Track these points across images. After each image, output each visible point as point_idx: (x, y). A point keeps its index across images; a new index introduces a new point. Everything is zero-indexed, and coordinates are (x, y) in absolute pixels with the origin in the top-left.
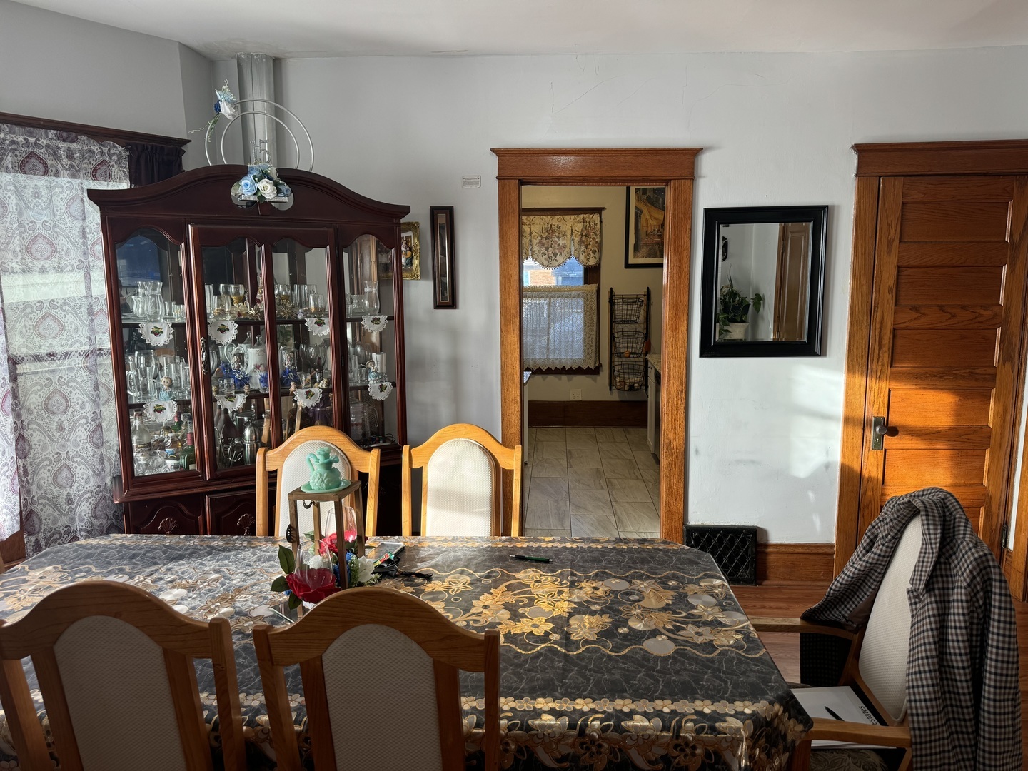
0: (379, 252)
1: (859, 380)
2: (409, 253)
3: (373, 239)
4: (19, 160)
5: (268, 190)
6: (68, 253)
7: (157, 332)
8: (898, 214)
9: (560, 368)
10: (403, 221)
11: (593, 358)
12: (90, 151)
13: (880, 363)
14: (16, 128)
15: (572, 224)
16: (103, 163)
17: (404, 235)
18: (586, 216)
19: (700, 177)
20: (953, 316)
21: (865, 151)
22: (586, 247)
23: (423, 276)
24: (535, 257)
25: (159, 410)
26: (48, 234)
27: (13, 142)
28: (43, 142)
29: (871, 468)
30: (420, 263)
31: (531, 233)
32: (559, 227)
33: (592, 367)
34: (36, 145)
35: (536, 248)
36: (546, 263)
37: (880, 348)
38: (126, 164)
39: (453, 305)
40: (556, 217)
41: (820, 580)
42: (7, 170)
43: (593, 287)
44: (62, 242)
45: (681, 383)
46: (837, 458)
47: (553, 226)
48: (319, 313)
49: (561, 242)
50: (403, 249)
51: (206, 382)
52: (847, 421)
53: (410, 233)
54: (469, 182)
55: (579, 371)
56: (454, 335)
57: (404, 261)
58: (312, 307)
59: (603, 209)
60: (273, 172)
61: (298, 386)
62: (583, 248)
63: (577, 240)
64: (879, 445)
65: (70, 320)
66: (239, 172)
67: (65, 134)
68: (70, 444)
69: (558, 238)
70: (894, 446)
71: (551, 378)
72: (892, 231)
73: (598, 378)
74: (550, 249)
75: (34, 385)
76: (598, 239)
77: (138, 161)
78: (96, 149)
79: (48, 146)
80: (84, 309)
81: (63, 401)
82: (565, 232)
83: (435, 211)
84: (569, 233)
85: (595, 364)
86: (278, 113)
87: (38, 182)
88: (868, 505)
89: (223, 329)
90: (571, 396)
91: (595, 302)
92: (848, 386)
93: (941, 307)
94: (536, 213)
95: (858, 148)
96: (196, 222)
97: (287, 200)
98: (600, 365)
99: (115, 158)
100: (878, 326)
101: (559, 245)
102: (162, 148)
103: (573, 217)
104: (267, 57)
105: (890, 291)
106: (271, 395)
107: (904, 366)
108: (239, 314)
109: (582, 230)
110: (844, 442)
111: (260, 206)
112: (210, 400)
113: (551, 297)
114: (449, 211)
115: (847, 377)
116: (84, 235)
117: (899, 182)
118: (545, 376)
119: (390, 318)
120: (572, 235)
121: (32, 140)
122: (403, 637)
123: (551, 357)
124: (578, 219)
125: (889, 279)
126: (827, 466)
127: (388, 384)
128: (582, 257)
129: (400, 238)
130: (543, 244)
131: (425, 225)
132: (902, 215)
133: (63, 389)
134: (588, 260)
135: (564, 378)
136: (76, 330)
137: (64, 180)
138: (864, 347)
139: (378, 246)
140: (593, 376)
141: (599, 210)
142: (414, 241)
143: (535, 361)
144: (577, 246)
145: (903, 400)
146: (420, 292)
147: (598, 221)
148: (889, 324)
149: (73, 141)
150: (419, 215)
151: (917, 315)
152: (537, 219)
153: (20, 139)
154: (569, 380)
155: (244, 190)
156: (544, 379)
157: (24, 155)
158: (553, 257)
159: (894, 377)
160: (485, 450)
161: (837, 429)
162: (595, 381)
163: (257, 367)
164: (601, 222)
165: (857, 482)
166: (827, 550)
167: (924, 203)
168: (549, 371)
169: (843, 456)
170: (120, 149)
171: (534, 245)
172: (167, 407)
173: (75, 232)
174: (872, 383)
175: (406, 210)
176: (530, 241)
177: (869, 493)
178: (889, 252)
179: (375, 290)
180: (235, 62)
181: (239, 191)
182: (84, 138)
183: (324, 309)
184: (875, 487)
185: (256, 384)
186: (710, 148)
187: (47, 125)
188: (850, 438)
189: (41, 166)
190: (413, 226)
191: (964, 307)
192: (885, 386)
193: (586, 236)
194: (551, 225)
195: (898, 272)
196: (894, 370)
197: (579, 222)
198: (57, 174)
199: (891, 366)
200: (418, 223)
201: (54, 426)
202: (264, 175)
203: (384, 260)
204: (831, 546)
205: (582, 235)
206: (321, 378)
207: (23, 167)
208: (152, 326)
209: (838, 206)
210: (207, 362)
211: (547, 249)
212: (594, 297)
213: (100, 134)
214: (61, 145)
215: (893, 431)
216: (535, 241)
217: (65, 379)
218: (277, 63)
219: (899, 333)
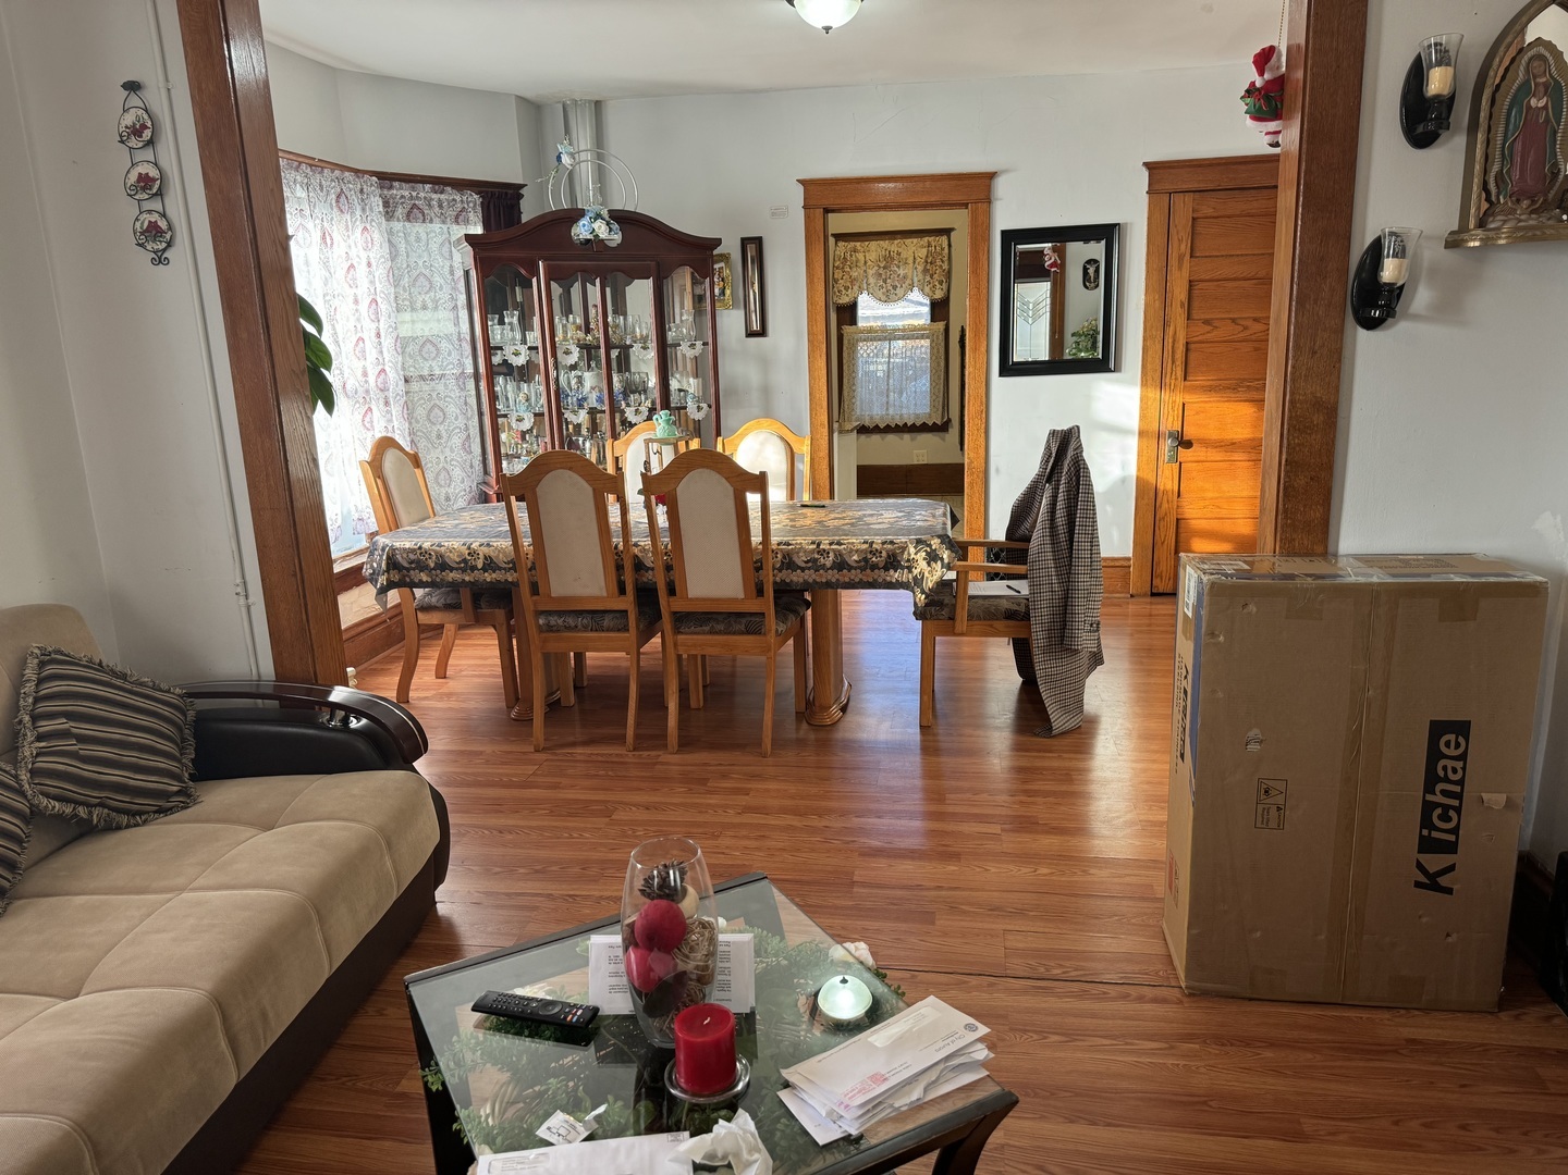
0: (695, 282)
1: (1154, 394)
2: (721, 283)
3: (687, 271)
4: (406, 211)
5: (601, 229)
6: (441, 288)
7: (517, 354)
8: (1189, 229)
9: (901, 424)
10: (715, 252)
11: (940, 412)
12: (454, 200)
13: (1173, 377)
14: (404, 184)
15: (914, 249)
16: (463, 209)
17: (716, 266)
18: (931, 239)
19: (997, 199)
20: (1246, 328)
21: (1155, 168)
22: (932, 276)
23: (735, 306)
24: (871, 291)
25: (520, 420)
26: (427, 272)
27: (402, 197)
28: (422, 195)
29: (1167, 482)
30: (732, 293)
31: (865, 262)
32: (899, 254)
33: (939, 423)
34: (418, 198)
35: (872, 280)
36: (884, 298)
37: (1173, 362)
38: (479, 209)
39: (762, 333)
40: (896, 242)
41: (1118, 593)
42: (398, 220)
43: (941, 325)
44: (438, 280)
45: (981, 403)
46: (1133, 471)
47: (892, 253)
48: (644, 339)
49: (901, 272)
50: (716, 280)
51: (558, 396)
52: (1142, 434)
53: (722, 264)
54: (776, 213)
55: (924, 428)
56: (765, 362)
57: (717, 291)
58: (638, 334)
59: (952, 229)
60: (605, 213)
61: (628, 405)
62: (928, 278)
63: (920, 268)
64: (1174, 458)
65: (444, 345)
66: (575, 215)
67: (437, 187)
68: (447, 449)
69: (899, 267)
70: (1189, 459)
71: (891, 437)
72: (1183, 247)
73: (947, 436)
74: (888, 281)
75: (420, 399)
76: (945, 266)
77: (488, 207)
78: (458, 198)
79: (425, 198)
80: (455, 338)
81: (441, 414)
82: (906, 259)
83: (745, 242)
84: (911, 260)
85: (943, 418)
86: (600, 157)
87: (418, 228)
88: (1163, 518)
89: (567, 353)
90: (915, 458)
91: (943, 344)
92: (1143, 399)
93: (1234, 320)
94: (871, 237)
95: (1149, 166)
96: (545, 259)
97: (617, 238)
98: (949, 420)
99: (471, 205)
100: (1170, 341)
101: (899, 275)
102: (506, 193)
103: (915, 240)
104: (590, 101)
105: (1182, 305)
106: (608, 412)
107: (1199, 379)
108: (579, 341)
109: (927, 256)
110: (1140, 455)
111: (594, 245)
112: (560, 414)
113: (890, 340)
114: (758, 242)
115: (1142, 392)
116: (452, 273)
117: (1189, 197)
118: (883, 435)
119: (705, 344)
120: (914, 262)
121: (414, 194)
122: (718, 476)
123: (891, 412)
124: (922, 243)
125: (1179, 292)
126: (1124, 480)
127: (704, 405)
128: (927, 289)
129: (713, 269)
130: (880, 274)
131: (736, 256)
132: (1193, 230)
133: (441, 403)
134: (934, 292)
135: (907, 436)
136: (449, 354)
137: (437, 226)
138: (1158, 362)
139: (693, 277)
140: (941, 434)
141: (947, 232)
142: (726, 272)
143: (871, 418)
144: (921, 277)
145: (1197, 413)
146: (732, 322)
147: (945, 245)
148: (1181, 338)
149: (441, 193)
150: (731, 246)
151: (1209, 328)
152: (873, 245)
153: (406, 193)
154: (912, 440)
155: (581, 230)
156: (883, 439)
157: (409, 207)
158: (892, 291)
159: (1187, 390)
160: (782, 438)
161: (1133, 442)
162: (944, 440)
163: (592, 388)
164: (950, 246)
165: (1152, 494)
166: (1125, 564)
167: (1214, 217)
168: (888, 429)
169: (1139, 470)
170: (476, 196)
171: (869, 277)
172: (525, 417)
173: (447, 269)
174: (1166, 396)
175: (718, 242)
176: (865, 271)
177: (1165, 505)
178: (1180, 268)
179: (691, 319)
180: (561, 106)
181: (578, 231)
182: (449, 189)
183: (647, 336)
184: (1170, 500)
185: (593, 402)
186: (1005, 171)
187: (424, 180)
188: (1145, 452)
189: (420, 215)
190: (725, 258)
191: (1255, 320)
192: (1179, 399)
193: (931, 263)
194: (890, 252)
195: (1190, 286)
196: (1187, 383)
197: (922, 247)
198: (431, 221)
199: (1185, 380)
200: (729, 254)
201: (434, 435)
202: (598, 216)
203: (698, 291)
204: (1128, 559)
205: (927, 262)
206: (646, 399)
207: (408, 217)
208: (513, 349)
209: (1131, 224)
210: (557, 379)
211: (885, 281)
212: (942, 337)
213: (460, 185)
214: (434, 196)
215: (1188, 444)
216: (871, 272)
217: (442, 395)
218: (598, 105)
219: (1192, 346)
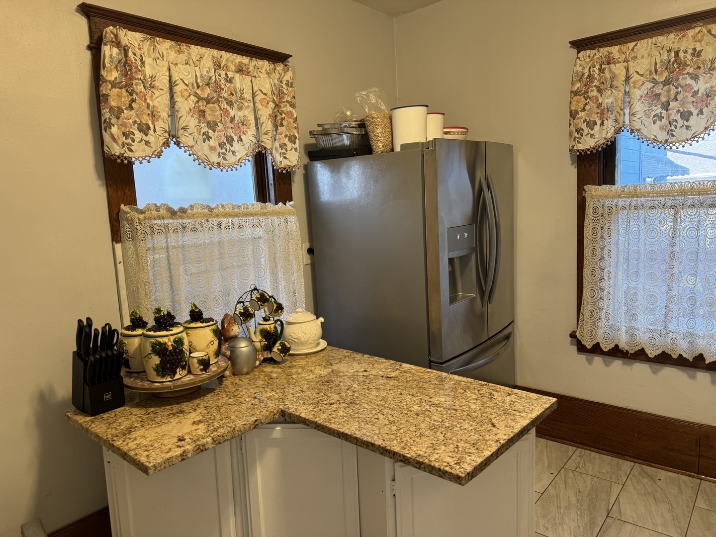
9: (689, 357)
24: (637, 125)
31: (628, 78)
32: (696, 54)
35: (639, 108)
40: (691, 33)
47: (681, 55)
49: (701, 85)
69: (695, 78)
71: (669, 372)
74: (673, 104)
101: (696, 92)
130: (658, 96)
143: (633, 336)
152: (644, 46)
158: (681, 122)
171: (636, 102)
176: (627, 93)
194: (677, 53)
211: (666, 106)
216: (637, 93)
